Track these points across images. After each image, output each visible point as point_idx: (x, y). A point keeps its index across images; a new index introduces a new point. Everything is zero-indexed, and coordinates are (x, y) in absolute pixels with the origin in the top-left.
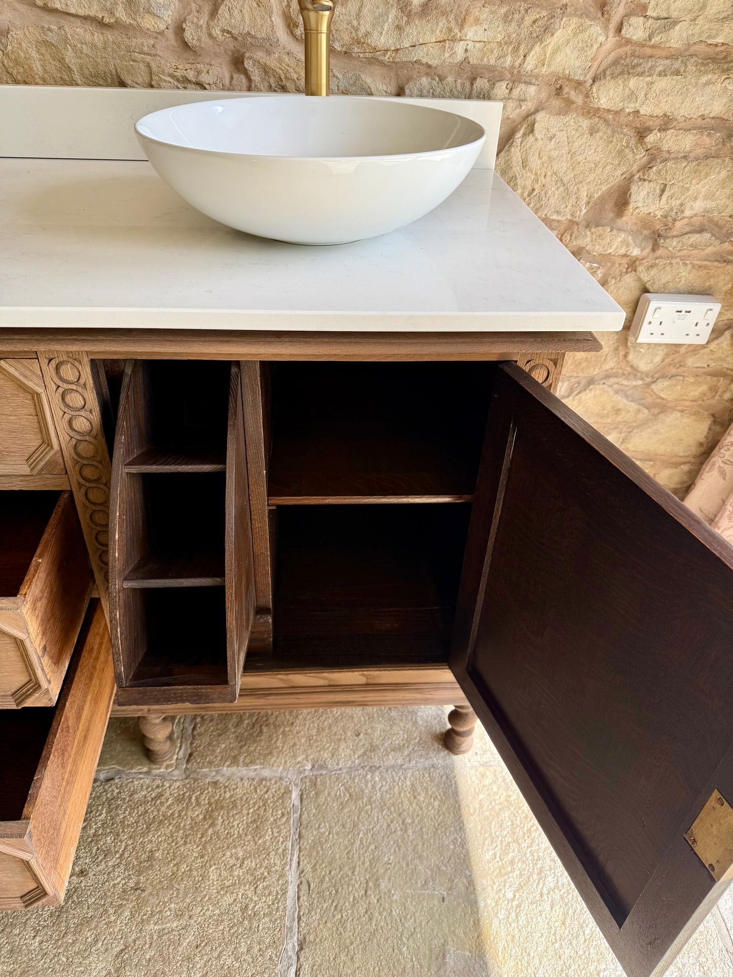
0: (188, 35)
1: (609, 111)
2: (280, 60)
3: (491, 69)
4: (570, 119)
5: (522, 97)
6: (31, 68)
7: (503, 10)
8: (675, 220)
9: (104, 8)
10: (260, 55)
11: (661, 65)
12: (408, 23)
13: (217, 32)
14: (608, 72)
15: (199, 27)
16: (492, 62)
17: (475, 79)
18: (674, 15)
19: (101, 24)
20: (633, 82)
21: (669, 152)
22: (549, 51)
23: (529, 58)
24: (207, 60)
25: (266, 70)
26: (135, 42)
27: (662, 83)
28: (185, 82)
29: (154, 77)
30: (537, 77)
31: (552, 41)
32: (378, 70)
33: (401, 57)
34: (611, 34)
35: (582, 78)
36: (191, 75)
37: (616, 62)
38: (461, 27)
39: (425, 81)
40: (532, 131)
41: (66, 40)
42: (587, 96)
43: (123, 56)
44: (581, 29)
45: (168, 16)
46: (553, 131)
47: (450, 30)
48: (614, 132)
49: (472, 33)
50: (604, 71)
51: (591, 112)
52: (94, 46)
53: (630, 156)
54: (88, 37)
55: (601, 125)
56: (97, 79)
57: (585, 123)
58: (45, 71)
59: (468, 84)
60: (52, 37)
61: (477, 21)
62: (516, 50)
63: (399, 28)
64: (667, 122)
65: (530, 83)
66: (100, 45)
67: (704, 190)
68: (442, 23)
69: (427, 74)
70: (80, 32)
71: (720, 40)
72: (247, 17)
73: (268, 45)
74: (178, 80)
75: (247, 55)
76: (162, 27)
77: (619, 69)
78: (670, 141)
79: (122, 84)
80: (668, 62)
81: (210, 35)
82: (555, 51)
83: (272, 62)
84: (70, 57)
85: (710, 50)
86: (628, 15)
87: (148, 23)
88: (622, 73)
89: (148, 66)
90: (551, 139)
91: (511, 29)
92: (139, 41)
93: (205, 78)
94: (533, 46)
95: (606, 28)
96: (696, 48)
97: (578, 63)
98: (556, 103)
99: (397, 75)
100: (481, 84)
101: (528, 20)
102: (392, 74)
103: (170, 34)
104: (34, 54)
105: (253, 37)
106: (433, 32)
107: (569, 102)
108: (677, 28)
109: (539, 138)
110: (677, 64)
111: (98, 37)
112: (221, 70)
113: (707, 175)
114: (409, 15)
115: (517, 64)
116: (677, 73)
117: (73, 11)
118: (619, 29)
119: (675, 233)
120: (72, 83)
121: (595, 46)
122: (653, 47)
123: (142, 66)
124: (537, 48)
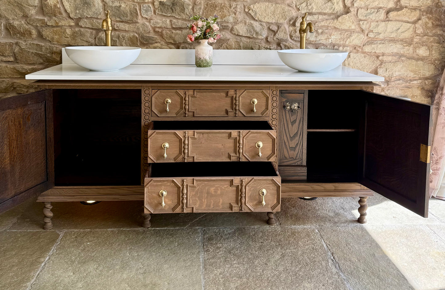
0: (269, 39)
1: (368, 52)
2: (289, 44)
3: (338, 44)
4: (359, 54)
5: (346, 50)
6: (232, 47)
7: (340, 33)
8: (391, 77)
9: (251, 35)
10: (284, 43)
11: (379, 42)
12: (318, 36)
13: (275, 39)
14: (366, 44)
15: (271, 38)
16: (338, 43)
17: (334, 46)
18: (380, 32)
19: (249, 38)
20: (373, 46)
21: (385, 61)
22: (351, 40)
23: (347, 42)
24: (272, 44)
25: (285, 46)
26: (256, 41)
27: (380, 46)
28: (267, 49)
29: (260, 48)
30: (349, 46)
31: (352, 38)
32: (311, 45)
33: (316, 42)
34: (366, 36)
35: (360, 45)
36: (268, 47)
37: (368, 42)
38: (330, 36)
39: (322, 47)
40: (350, 57)
41: (241, 41)
42: (362, 49)
43: (254, 44)
44: (358, 36)
45: (265, 36)
46: (355, 57)
47: (328, 37)
48: (370, 57)
49: (333, 37)
50: (365, 44)
51: (364, 53)
52: (247, 42)
53: (376, 62)
54: (246, 40)
55: (367, 56)
56: (246, 48)
57: (363, 55)
58: (235, 47)
59: (333, 47)
60: (238, 40)
61: (334, 35)
62: (344, 40)
63: (316, 37)
64: (383, 55)
65: (348, 47)
66: (249, 42)
67: (397, 70)
68: (326, 35)
69: (323, 46)
70: (244, 39)
71: (392, 36)
72: (282, 36)
73: (286, 41)
74: (265, 48)
75: (281, 43)
76: (263, 38)
77: (369, 43)
78: (385, 58)
79: (252, 49)
80: (381, 41)
81: (273, 39)
82: (353, 40)
83: (287, 44)
84: (241, 44)
85: (390, 39)
86: (369, 32)
87: (260, 37)
88: (370, 44)
89: (259, 46)
90: (355, 59)
91: (342, 36)
92: (258, 41)
93: (271, 48)
94: (347, 39)
95: (364, 35)
96: (387, 38)
97: (359, 42)
98: (355, 51)
99: (316, 46)
100: (335, 47)
101: (346, 34)
102: (315, 46)
103: (264, 39)
104: (234, 44)
105: (283, 39)
106: (324, 37)
107: (358, 51)
108: (381, 34)
109: (352, 58)
110: (383, 42)
111: (248, 40)
112: (275, 46)
113: (397, 66)
114: (318, 34)
115: (344, 43)
116: (383, 43)
117: (243, 35)
118: (367, 35)
119: (393, 81)
120: (241, 49)
121: (362, 39)
122: (376, 38)
123: (257, 45)
124: (349, 40)
